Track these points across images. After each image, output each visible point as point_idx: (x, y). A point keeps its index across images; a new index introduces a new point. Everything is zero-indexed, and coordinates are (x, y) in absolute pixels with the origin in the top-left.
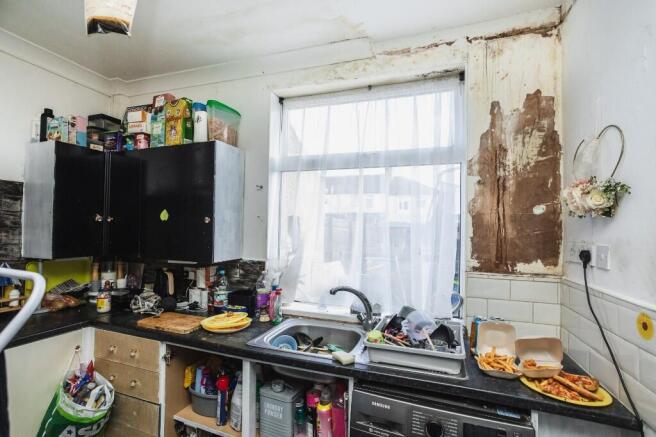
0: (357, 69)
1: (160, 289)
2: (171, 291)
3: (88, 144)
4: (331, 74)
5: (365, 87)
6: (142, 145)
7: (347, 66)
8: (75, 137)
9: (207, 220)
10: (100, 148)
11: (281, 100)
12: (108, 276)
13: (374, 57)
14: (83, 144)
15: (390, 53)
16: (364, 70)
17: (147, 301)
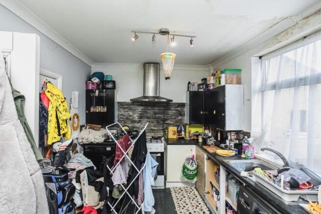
0: (287, 34)
1: (216, 138)
2: (219, 139)
3: (198, 89)
4: (275, 41)
5: (301, 39)
6: (212, 88)
7: (283, 34)
8: (194, 89)
9: (223, 114)
10: (202, 90)
11: (260, 57)
12: (207, 132)
13: (297, 24)
14: (197, 90)
15: (307, 17)
16: (292, 33)
17: (211, 141)
